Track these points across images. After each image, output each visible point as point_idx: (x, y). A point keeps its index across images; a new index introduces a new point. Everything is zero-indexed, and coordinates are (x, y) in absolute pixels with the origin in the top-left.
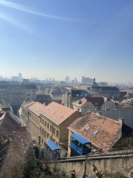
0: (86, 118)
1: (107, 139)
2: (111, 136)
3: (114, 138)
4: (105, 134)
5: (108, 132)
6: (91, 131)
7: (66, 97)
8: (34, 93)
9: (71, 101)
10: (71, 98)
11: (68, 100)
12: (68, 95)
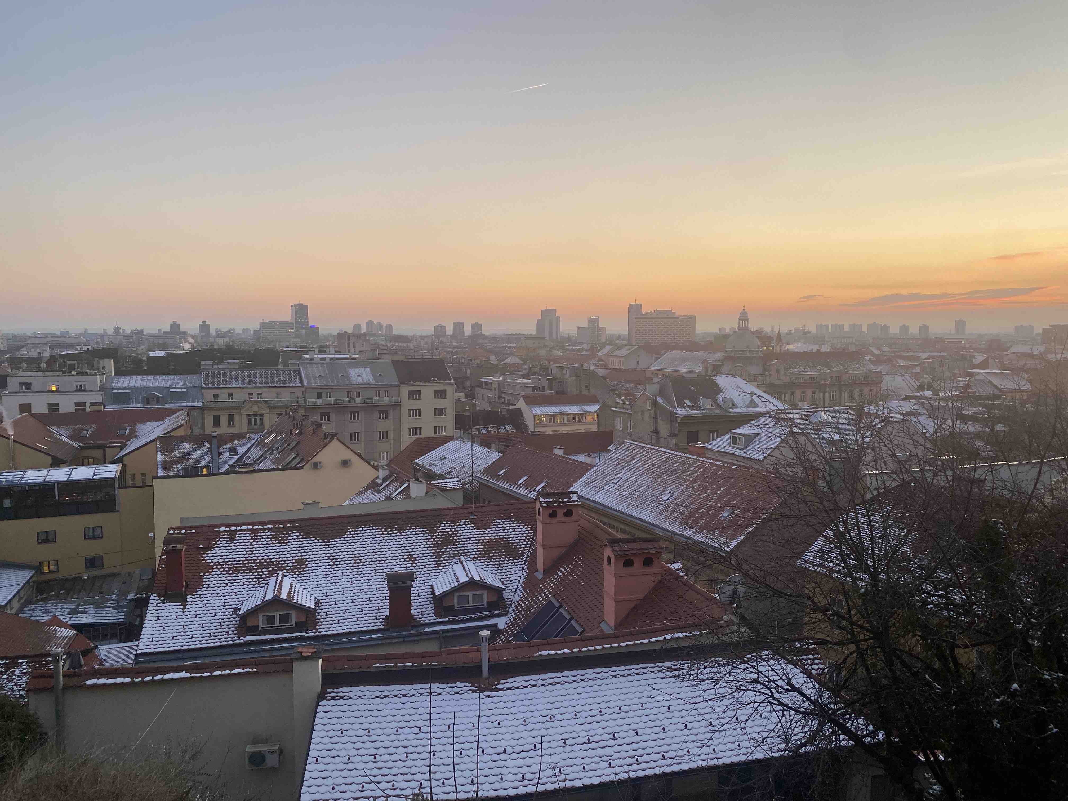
7: (647, 416)
8: (441, 403)
9: (676, 432)
10: (679, 420)
11: (657, 432)
12: (655, 404)
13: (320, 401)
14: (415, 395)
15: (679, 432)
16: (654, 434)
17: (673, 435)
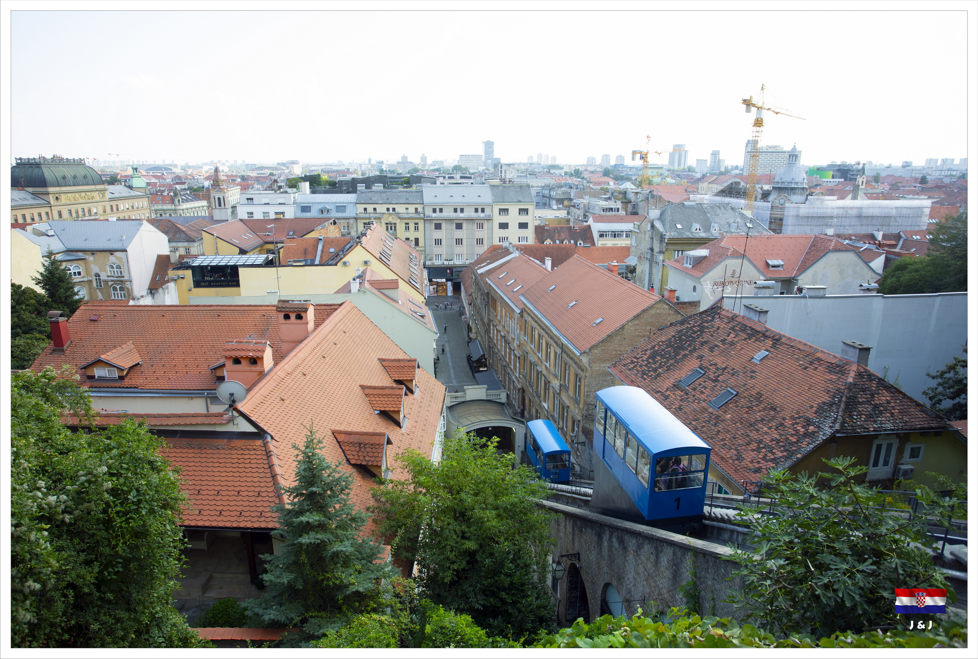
0: (695, 332)
1: (766, 433)
2: (788, 423)
3: (797, 431)
4: (764, 409)
5: (778, 401)
6: (702, 392)
7: (647, 235)
8: (523, 219)
9: (664, 250)
10: (666, 241)
11: (652, 249)
12: (653, 226)
13: (434, 215)
14: (504, 211)
15: (667, 250)
16: (649, 251)
17: (661, 252)
